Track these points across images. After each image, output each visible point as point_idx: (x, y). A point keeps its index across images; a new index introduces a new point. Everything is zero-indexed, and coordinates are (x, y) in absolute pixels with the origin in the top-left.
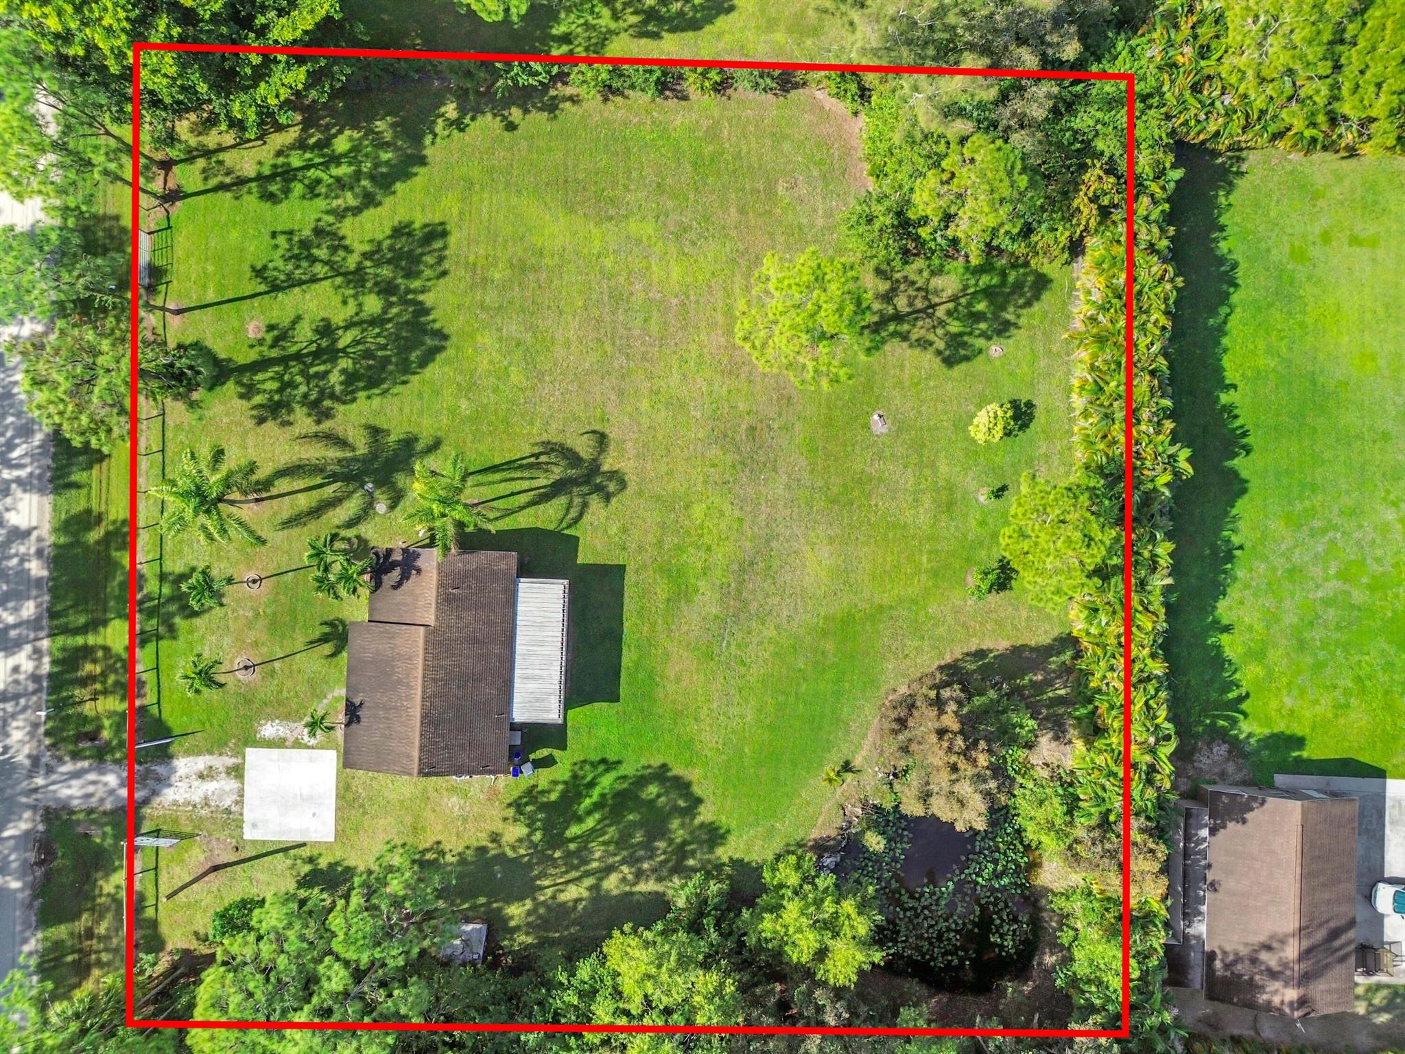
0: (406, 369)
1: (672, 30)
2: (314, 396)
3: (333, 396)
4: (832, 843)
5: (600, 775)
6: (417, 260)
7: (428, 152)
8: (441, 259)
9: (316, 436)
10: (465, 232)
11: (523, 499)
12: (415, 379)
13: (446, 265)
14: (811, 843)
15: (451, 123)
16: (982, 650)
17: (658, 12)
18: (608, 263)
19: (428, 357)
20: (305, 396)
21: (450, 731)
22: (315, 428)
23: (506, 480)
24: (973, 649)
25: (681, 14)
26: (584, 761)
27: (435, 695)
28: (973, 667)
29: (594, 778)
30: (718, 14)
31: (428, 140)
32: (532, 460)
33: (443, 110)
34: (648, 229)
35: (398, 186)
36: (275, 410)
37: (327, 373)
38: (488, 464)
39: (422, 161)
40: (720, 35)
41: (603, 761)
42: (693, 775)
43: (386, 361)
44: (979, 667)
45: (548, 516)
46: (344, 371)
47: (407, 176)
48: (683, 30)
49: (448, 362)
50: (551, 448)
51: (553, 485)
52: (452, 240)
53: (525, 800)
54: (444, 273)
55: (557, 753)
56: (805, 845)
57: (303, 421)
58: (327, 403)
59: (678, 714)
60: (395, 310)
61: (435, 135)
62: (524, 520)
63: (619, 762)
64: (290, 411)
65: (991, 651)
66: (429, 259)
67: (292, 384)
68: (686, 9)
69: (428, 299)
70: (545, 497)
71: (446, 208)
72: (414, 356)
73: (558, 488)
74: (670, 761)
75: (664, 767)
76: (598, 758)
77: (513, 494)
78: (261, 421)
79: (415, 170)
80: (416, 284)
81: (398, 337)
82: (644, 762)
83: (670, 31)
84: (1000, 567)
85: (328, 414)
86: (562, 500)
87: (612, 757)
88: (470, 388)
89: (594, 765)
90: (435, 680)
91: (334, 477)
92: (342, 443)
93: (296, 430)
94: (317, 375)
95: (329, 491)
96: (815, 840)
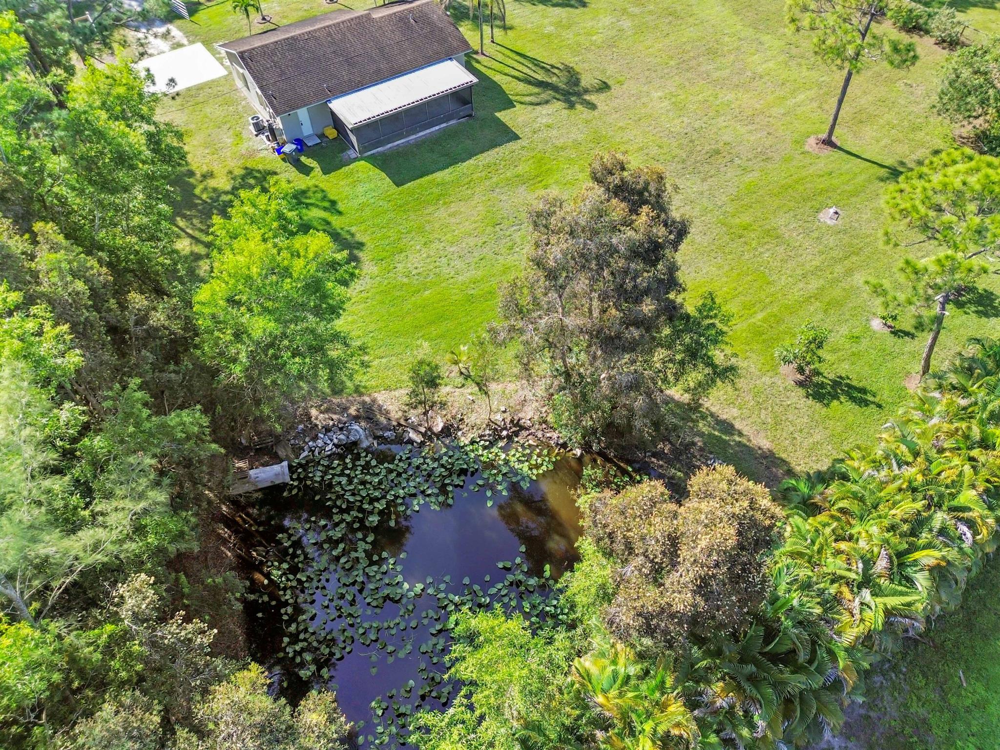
4: (383, 420)
5: (317, 206)
14: (367, 399)
16: (732, 426)
21: (292, 60)
23: (520, 63)
24: (724, 417)
26: (323, 191)
27: (316, 39)
28: (705, 430)
29: (312, 204)
32: (549, 67)
38: (522, 52)
41: (333, 203)
42: (369, 268)
44: (710, 435)
45: (515, 88)
50: (568, 71)
51: (543, 82)
53: (258, 175)
55: (318, 170)
56: (361, 394)
59: (421, 230)
63: (340, 213)
65: (740, 434)
70: (528, 81)
73: (541, 84)
74: (369, 245)
75: (360, 245)
76: (332, 198)
77: (513, 68)
82: (353, 229)
84: (834, 382)
86: (535, 90)
87: (341, 207)
89: (324, 198)
90: (329, 34)
96: (374, 401)
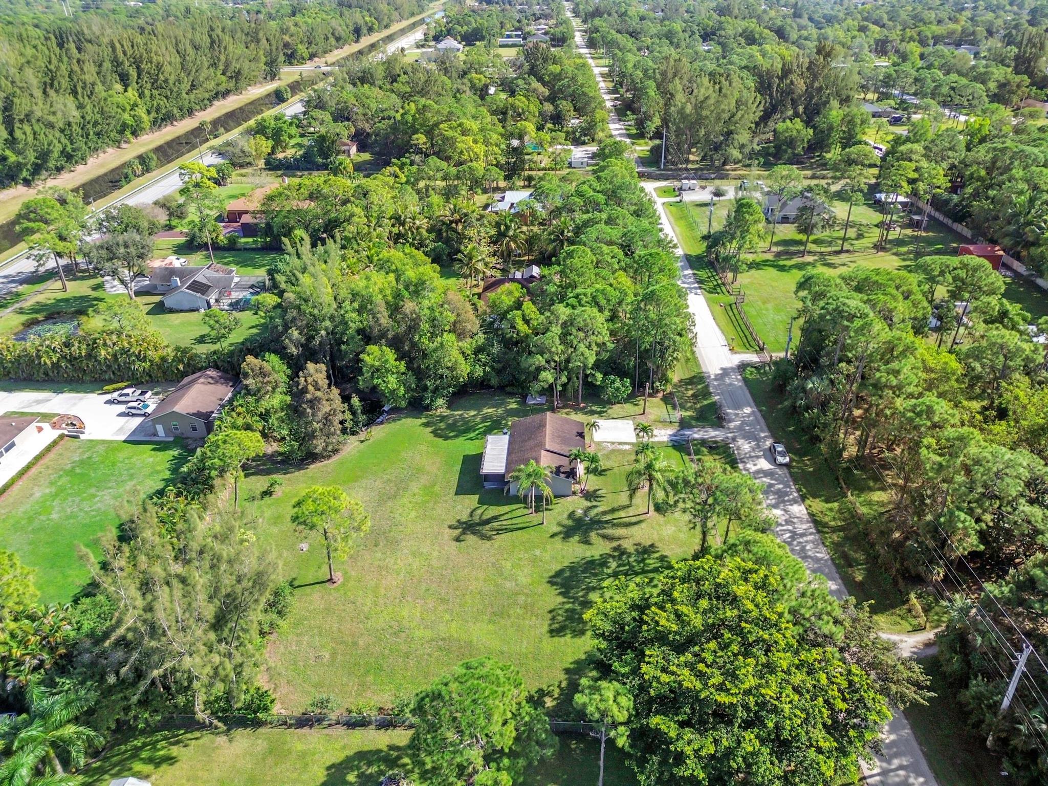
0: (572, 568)
1: (379, 751)
2: (624, 557)
3: (614, 557)
6: (567, 618)
7: (563, 676)
8: (553, 618)
9: (619, 539)
10: (538, 632)
11: (506, 517)
12: (566, 564)
13: (550, 616)
15: (549, 694)
17: (387, 766)
18: (447, 617)
19: (559, 573)
20: (629, 557)
22: (621, 542)
23: (513, 524)
25: (369, 764)
30: (341, 764)
31: (564, 685)
32: (500, 533)
33: (555, 703)
34: (418, 634)
35: (583, 657)
36: (646, 551)
37: (619, 566)
39: (567, 671)
40: (344, 748)
42: (432, 439)
43: (583, 572)
45: (493, 511)
46: (608, 567)
47: (577, 662)
48: (370, 752)
49: (547, 571)
50: (489, 538)
52: (546, 628)
54: (550, 612)
57: (628, 545)
58: (616, 554)
60: (581, 594)
61: (559, 686)
62: (506, 508)
64: (636, 550)
66: (560, 618)
67: (639, 562)
68: (365, 767)
69: (560, 599)
70: (495, 518)
71: (549, 644)
72: (568, 574)
73: (488, 522)
74: (443, 442)
75: (445, 440)
77: (510, 519)
78: (652, 546)
79: (572, 666)
80: (569, 606)
81: (578, 581)
82: (454, 441)
83: (381, 751)
85: (615, 549)
86: (485, 517)
88: (534, 560)
91: (607, 522)
92: (604, 537)
93: (631, 541)
94: (624, 565)
95: (608, 517)
